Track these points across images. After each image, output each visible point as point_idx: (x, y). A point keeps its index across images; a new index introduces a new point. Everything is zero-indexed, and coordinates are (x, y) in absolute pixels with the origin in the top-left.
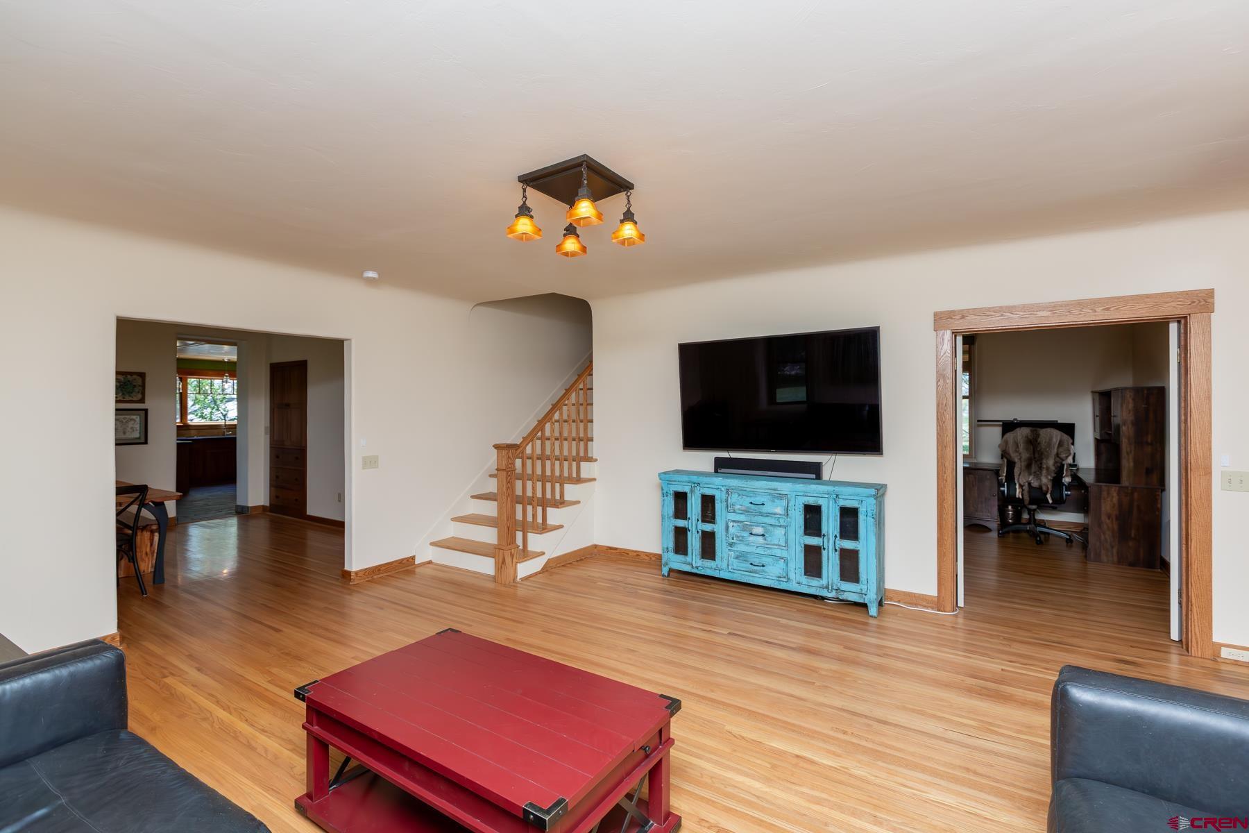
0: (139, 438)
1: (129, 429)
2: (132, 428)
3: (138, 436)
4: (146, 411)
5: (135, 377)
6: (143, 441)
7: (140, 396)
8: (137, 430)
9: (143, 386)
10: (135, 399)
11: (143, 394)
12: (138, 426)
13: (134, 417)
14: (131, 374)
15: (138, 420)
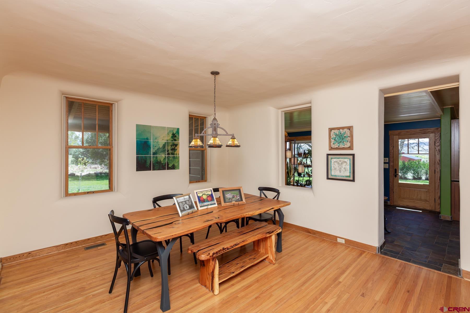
0: (349, 177)
1: (343, 169)
2: (345, 168)
3: (348, 174)
4: (353, 155)
5: (346, 130)
6: (351, 179)
7: (348, 145)
8: (348, 170)
9: (352, 136)
10: (346, 146)
11: (352, 142)
12: (348, 167)
13: (346, 160)
14: (343, 128)
15: (348, 162)
